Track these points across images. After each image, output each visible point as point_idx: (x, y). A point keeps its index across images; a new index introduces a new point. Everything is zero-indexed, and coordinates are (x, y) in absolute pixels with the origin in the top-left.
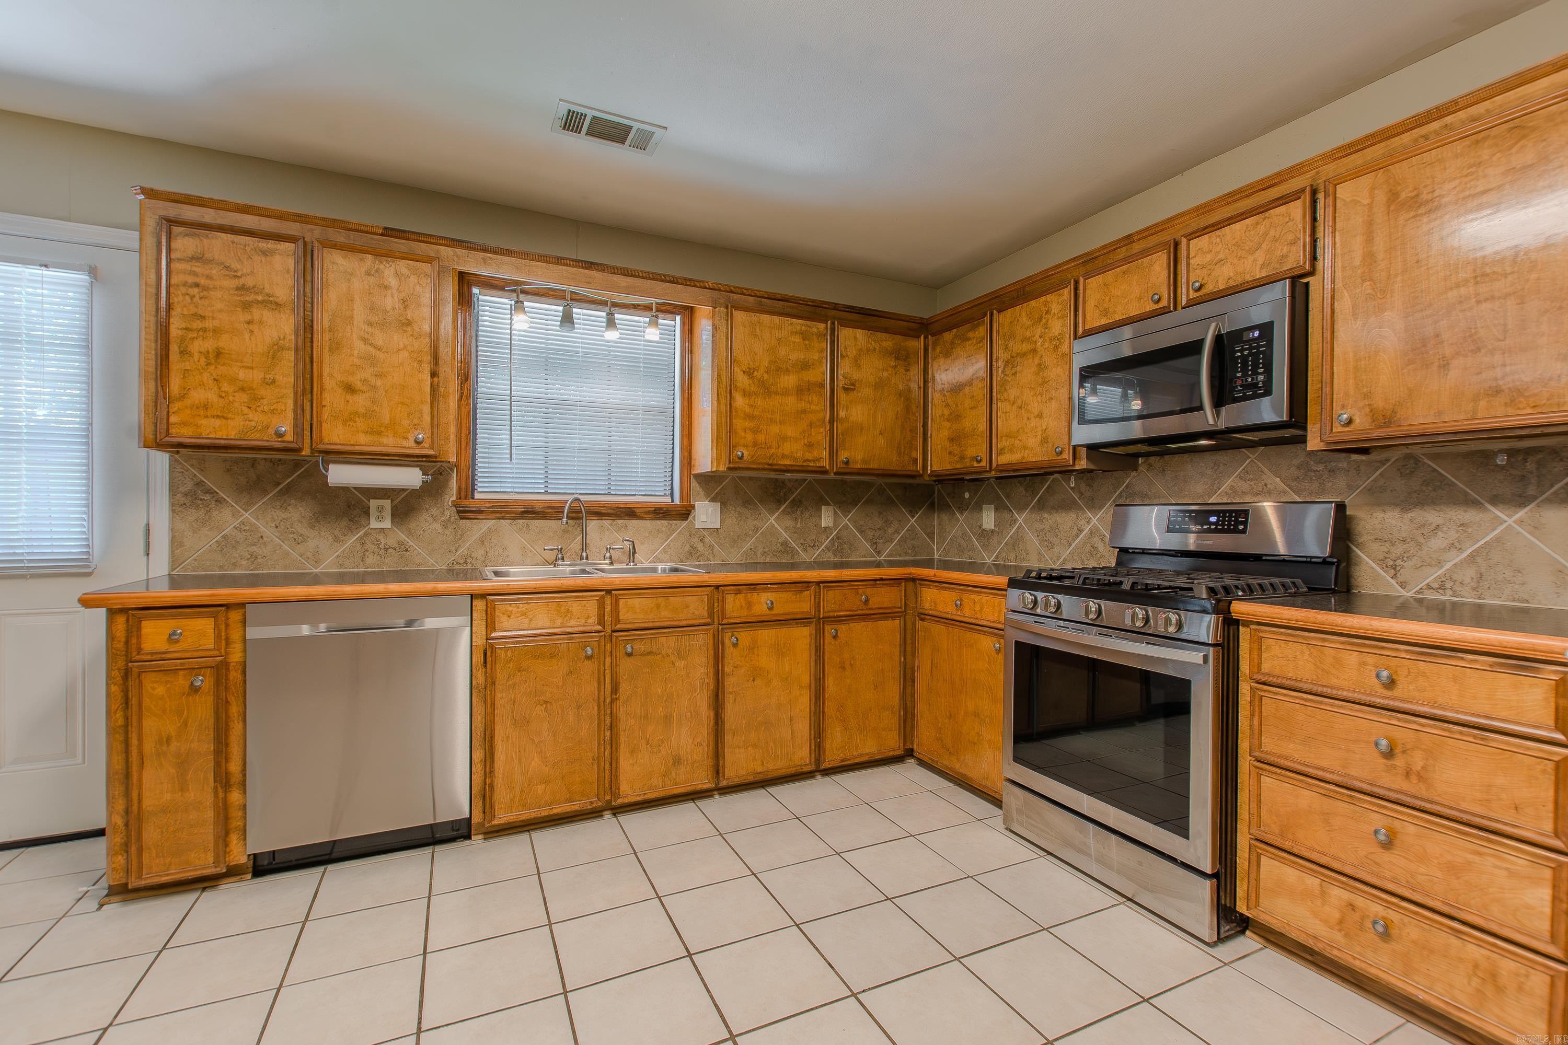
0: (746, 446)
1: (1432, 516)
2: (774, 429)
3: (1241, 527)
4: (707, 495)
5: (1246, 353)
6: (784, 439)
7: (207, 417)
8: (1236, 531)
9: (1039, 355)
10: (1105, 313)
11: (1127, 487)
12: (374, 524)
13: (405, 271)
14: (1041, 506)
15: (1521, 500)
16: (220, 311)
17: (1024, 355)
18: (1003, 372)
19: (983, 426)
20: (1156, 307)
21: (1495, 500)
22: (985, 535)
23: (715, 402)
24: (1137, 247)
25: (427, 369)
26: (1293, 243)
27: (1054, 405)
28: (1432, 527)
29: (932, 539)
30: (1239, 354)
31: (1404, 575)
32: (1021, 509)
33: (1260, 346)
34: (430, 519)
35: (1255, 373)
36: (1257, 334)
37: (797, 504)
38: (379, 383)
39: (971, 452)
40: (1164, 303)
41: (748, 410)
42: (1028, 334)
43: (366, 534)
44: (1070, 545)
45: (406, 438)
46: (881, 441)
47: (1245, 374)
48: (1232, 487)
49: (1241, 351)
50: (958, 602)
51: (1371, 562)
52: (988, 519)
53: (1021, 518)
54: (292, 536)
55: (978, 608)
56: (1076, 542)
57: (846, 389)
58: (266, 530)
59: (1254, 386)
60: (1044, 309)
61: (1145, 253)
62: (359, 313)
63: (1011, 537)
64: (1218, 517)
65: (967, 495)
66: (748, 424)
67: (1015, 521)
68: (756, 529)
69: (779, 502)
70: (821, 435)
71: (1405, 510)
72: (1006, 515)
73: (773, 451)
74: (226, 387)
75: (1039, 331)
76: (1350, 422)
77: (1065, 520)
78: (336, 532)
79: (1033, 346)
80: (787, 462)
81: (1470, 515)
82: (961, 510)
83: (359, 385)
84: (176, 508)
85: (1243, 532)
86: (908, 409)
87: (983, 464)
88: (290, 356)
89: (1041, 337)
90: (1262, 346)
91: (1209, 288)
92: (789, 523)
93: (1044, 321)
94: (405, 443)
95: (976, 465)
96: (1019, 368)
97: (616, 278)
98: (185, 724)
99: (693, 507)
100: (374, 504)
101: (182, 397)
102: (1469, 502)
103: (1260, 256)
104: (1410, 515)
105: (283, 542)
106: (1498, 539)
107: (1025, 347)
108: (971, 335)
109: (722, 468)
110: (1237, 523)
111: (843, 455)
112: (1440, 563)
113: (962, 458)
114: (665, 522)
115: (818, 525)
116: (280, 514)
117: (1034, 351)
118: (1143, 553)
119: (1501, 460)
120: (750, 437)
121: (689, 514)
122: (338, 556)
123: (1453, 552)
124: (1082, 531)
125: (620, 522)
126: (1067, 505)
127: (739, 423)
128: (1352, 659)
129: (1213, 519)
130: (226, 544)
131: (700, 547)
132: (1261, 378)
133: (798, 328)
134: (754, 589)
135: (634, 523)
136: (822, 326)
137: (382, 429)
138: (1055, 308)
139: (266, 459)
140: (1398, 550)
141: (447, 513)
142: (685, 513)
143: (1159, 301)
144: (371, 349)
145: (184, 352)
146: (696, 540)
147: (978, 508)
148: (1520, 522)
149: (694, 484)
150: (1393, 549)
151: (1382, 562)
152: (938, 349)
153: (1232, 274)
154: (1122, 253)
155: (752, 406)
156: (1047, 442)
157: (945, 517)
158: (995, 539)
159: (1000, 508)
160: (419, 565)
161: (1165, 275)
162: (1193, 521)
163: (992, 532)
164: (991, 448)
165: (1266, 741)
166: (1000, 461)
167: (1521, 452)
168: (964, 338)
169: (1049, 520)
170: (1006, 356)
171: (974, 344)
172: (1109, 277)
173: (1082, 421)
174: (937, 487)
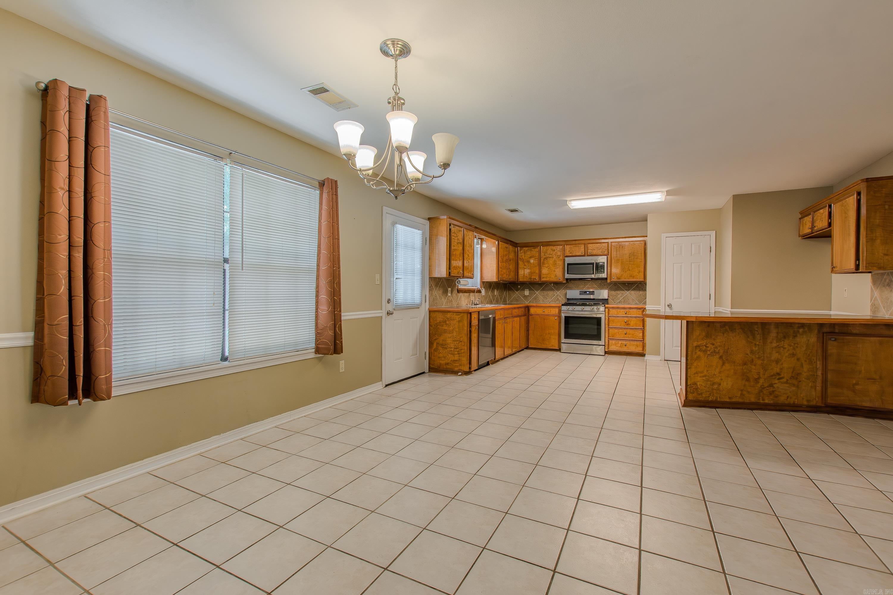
0: (499, 275)
1: (618, 292)
2: (503, 271)
3: (594, 294)
4: (484, 287)
6: (504, 273)
7: (454, 269)
9: (554, 258)
10: (571, 253)
11: (566, 286)
12: (449, 294)
13: (471, 234)
14: (543, 290)
15: (628, 290)
16: (456, 245)
18: (544, 260)
19: (537, 272)
21: (626, 290)
22: (525, 297)
23: (497, 265)
24: (577, 242)
25: (473, 257)
26: (606, 250)
27: (558, 269)
31: (615, 301)
32: (537, 290)
33: (602, 266)
34: (454, 293)
36: (602, 263)
39: (533, 277)
40: (583, 254)
41: (500, 266)
42: (551, 253)
43: (448, 297)
46: (511, 274)
47: (600, 269)
49: (599, 266)
50: (543, 311)
51: (610, 299)
52: (527, 293)
55: (550, 311)
56: (553, 298)
57: (510, 261)
58: (438, 295)
59: (601, 271)
60: (555, 249)
61: (579, 244)
62: (467, 245)
65: (519, 287)
66: (500, 270)
67: (536, 293)
68: (488, 297)
70: (507, 273)
71: (615, 291)
72: (532, 292)
73: (502, 277)
75: (553, 253)
76: (614, 278)
77: (550, 293)
78: (445, 297)
79: (553, 256)
80: (504, 279)
81: (623, 292)
82: (517, 290)
83: (467, 261)
84: (429, 291)
86: (516, 266)
87: (537, 280)
88: (462, 255)
91: (592, 254)
93: (555, 251)
94: (471, 275)
95: (535, 280)
96: (548, 260)
98: (475, 337)
99: (482, 290)
102: (623, 290)
103: (601, 250)
106: (626, 295)
107: (550, 256)
108: (533, 250)
109: (498, 281)
111: (510, 277)
112: (619, 299)
115: (494, 294)
116: (439, 292)
118: (572, 299)
119: (627, 284)
120: (500, 273)
124: (555, 295)
126: (552, 290)
129: (588, 293)
130: (434, 299)
132: (603, 270)
136: (508, 245)
137: (469, 272)
138: (558, 249)
143: (582, 254)
144: (468, 253)
145: (453, 255)
146: (481, 298)
147: (523, 290)
148: (629, 293)
149: (482, 284)
151: (612, 299)
152: (522, 251)
153: (596, 252)
154: (574, 242)
156: (556, 277)
158: (529, 298)
159: (530, 290)
161: (583, 249)
162: (584, 293)
163: (528, 296)
164: (540, 277)
165: (610, 325)
166: (543, 280)
167: (630, 283)
168: (531, 250)
169: (546, 293)
170: (545, 257)
171: (535, 251)
172: (572, 246)
173: (568, 273)
174: (508, 285)
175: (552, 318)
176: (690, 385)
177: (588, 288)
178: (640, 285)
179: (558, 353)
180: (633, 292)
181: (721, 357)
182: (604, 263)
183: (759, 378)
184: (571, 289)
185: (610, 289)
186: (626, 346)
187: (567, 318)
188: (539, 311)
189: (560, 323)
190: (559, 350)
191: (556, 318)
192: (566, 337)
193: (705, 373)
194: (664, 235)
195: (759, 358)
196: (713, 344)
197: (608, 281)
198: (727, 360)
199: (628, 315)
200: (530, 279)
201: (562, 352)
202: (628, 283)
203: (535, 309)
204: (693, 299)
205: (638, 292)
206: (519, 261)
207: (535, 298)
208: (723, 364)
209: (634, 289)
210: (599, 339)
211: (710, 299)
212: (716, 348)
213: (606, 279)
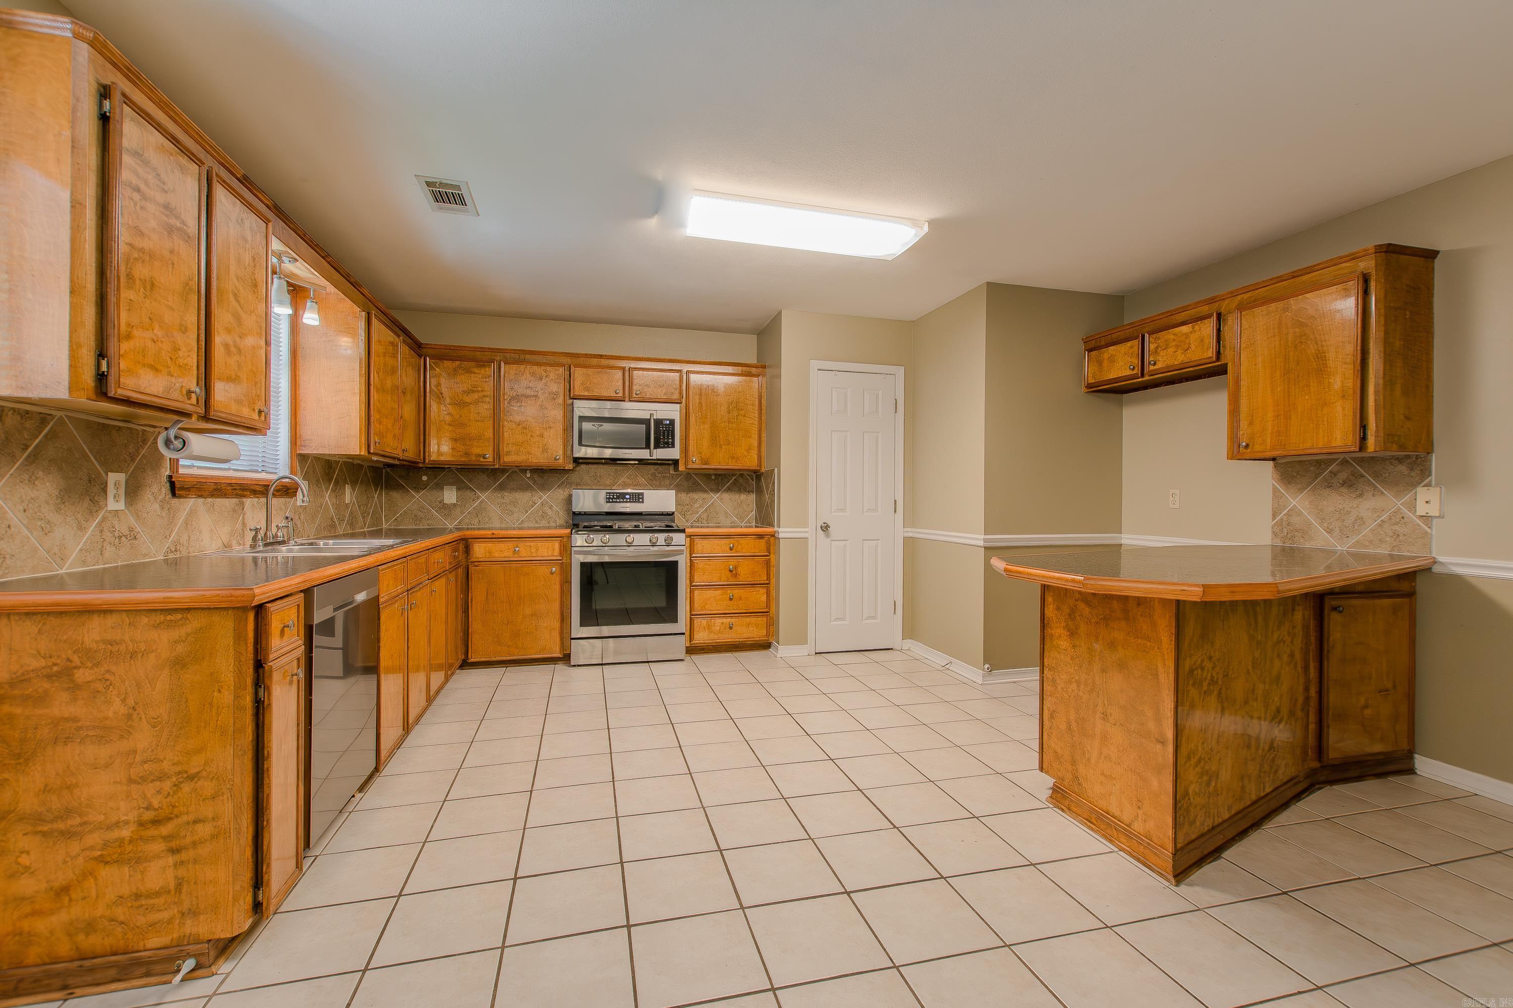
0: (378, 434)
1: (695, 496)
2: (385, 422)
3: (641, 500)
4: (306, 476)
5: (666, 429)
6: (387, 430)
8: (639, 502)
9: (541, 400)
10: (587, 389)
13: (254, 226)
14: (502, 488)
15: (717, 490)
17: (527, 397)
18: (509, 402)
19: (489, 434)
20: (617, 395)
21: (712, 490)
22: (445, 508)
23: (364, 395)
24: (604, 362)
26: (676, 389)
27: (553, 431)
29: (383, 512)
30: (661, 429)
32: (483, 490)
33: (669, 428)
34: (152, 499)
35: (669, 438)
36: (668, 422)
37: (337, 483)
39: (476, 450)
40: (620, 395)
42: (531, 385)
43: (104, 519)
44: (527, 512)
45: (254, 410)
46: (412, 435)
47: (664, 438)
49: (663, 428)
51: (677, 513)
52: (450, 496)
53: (483, 496)
54: (39, 523)
55: (533, 550)
56: (530, 510)
57: (404, 393)
59: (667, 443)
60: (542, 375)
61: (609, 367)
63: (474, 509)
64: (630, 496)
65: (425, 478)
67: (478, 497)
68: (322, 506)
69: (330, 481)
70: (398, 429)
72: (468, 493)
73: (384, 439)
74: (156, 329)
75: (538, 385)
76: (695, 462)
77: (524, 497)
78: (79, 516)
79: (535, 393)
80: (388, 449)
81: (705, 495)
82: (417, 489)
83: (232, 345)
85: (643, 502)
89: (541, 390)
90: (671, 428)
91: (643, 395)
92: (335, 501)
93: (543, 381)
95: (482, 460)
96: (523, 404)
99: (297, 484)
100: (111, 478)
101: (128, 336)
102: (705, 491)
103: (663, 389)
105: (31, 532)
106: (712, 504)
107: (529, 392)
108: (476, 370)
109: (367, 453)
110: (639, 498)
111: (403, 445)
112: (697, 512)
114: (284, 500)
116: (30, 494)
117: (535, 397)
118: (589, 514)
119: (713, 477)
120: (378, 427)
121: (294, 492)
122: (81, 550)
124: (535, 504)
126: (525, 488)
129: (628, 497)
131: (300, 524)
132: (670, 440)
136: (397, 339)
137: (242, 398)
138: (552, 375)
141: (164, 491)
142: (291, 490)
143: (618, 393)
144: (239, 309)
145: (130, 278)
146: (297, 517)
147: (440, 487)
148: (717, 498)
149: (299, 464)
152: (438, 370)
153: (652, 393)
154: (595, 361)
155: (379, 401)
156: (548, 452)
157: (395, 494)
158: (458, 510)
159: (462, 488)
161: (620, 383)
162: (618, 498)
163: (454, 505)
164: (497, 454)
165: (696, 578)
166: (507, 459)
167: (720, 475)
168: (469, 371)
169: (508, 496)
170: (513, 394)
171: (483, 378)
172: (590, 371)
173: (580, 444)
174: (386, 471)
175: (543, 570)
177: (625, 486)
178: (741, 480)
179: (560, 667)
180: (726, 496)
182: (672, 422)
184: (579, 485)
185: (679, 489)
186: (731, 628)
187: (588, 569)
188: (502, 551)
189: (566, 582)
190: (566, 658)
191: (554, 569)
192: (584, 623)
194: (815, 364)
197: (681, 468)
199: (737, 552)
200: (467, 454)
201: (574, 666)
202: (716, 475)
203: (490, 546)
204: (866, 512)
205: (737, 495)
206: (428, 398)
207: (482, 514)
209: (729, 490)
210: (674, 619)
211: (895, 511)
213: (676, 462)
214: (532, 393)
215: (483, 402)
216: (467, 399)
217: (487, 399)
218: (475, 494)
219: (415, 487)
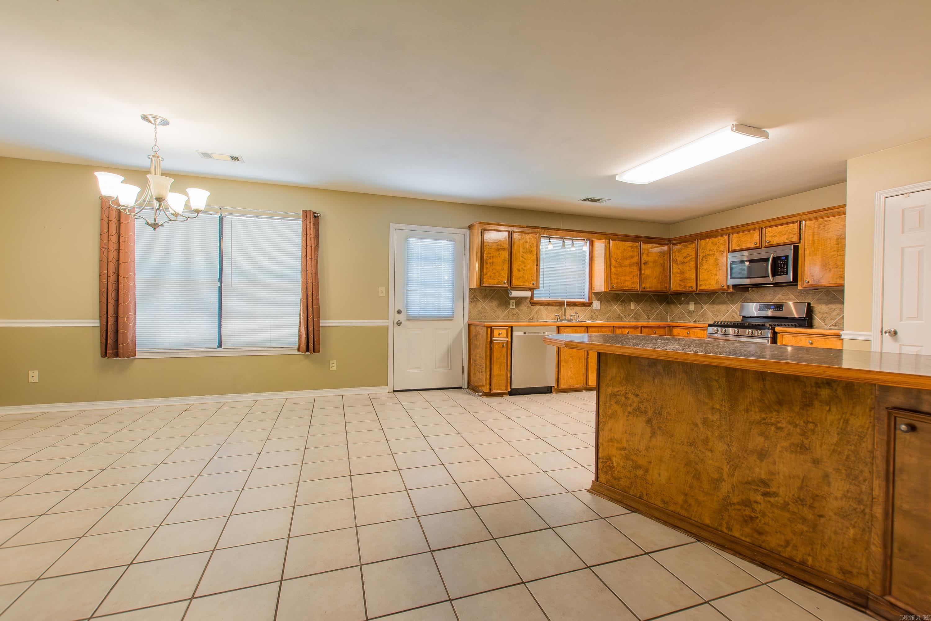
0: (615, 283)
2: (623, 278)
3: (781, 309)
4: (596, 299)
5: (781, 263)
6: (625, 281)
7: (490, 279)
9: (716, 255)
10: (739, 246)
11: (745, 297)
12: (511, 307)
13: (531, 237)
14: (713, 303)
16: (493, 251)
17: (710, 255)
18: (702, 259)
19: (694, 276)
20: (756, 246)
22: (690, 313)
23: (606, 270)
24: (750, 227)
25: (535, 264)
26: (794, 234)
27: (721, 272)
28: (834, 309)
29: (667, 314)
30: (779, 263)
31: (827, 322)
32: (705, 304)
33: (785, 262)
34: (524, 306)
35: (784, 268)
36: (784, 258)
37: (623, 301)
38: (525, 268)
39: (688, 285)
40: (758, 245)
41: (615, 272)
42: (712, 248)
43: (509, 310)
44: (724, 316)
45: (531, 283)
46: (655, 281)
47: (781, 269)
48: (779, 298)
50: (688, 333)
51: (818, 319)
52: (692, 307)
53: (705, 307)
54: (493, 310)
55: (696, 334)
56: (726, 315)
57: (644, 264)
58: (488, 309)
59: (783, 272)
60: (718, 242)
61: (752, 229)
62: (521, 250)
63: (701, 313)
64: (775, 307)
65: (683, 299)
66: (615, 277)
67: (703, 308)
68: (611, 310)
69: (618, 301)
70: (636, 279)
71: (826, 305)
72: (699, 306)
73: (622, 285)
74: (494, 271)
75: (716, 248)
76: (808, 282)
77: (723, 307)
78: (503, 310)
79: (714, 252)
80: (626, 288)
82: (680, 304)
83: (521, 270)
84: (470, 302)
85: (782, 311)
86: (664, 269)
87: (694, 289)
88: (507, 262)
89: (716, 250)
90: (786, 261)
91: (771, 243)
92: (621, 308)
93: (717, 245)
94: (530, 285)
95: (691, 289)
96: (708, 259)
97: (580, 234)
98: (501, 355)
99: (592, 302)
100: (511, 301)
101: (486, 274)
103: (786, 236)
104: (827, 306)
105: (492, 312)
107: (711, 253)
108: (689, 246)
109: (608, 290)
111: (643, 286)
113: (685, 287)
114: (584, 307)
115: (630, 309)
116: (491, 305)
117: (714, 254)
118: (751, 317)
120: (616, 280)
121: (591, 305)
122: (503, 316)
123: (838, 316)
124: (729, 311)
125: (572, 307)
126: (723, 303)
127: (613, 276)
128: (803, 339)
129: (773, 307)
130: (479, 313)
131: (594, 316)
132: (785, 270)
133: (630, 245)
134: (624, 327)
135: (576, 307)
136: (637, 244)
137: (525, 281)
138: (721, 242)
139: (488, 289)
140: (825, 315)
141: (528, 304)
142: (589, 304)
143: (756, 244)
144: (524, 259)
145: (487, 263)
146: (593, 313)
147: (688, 303)
149: (593, 295)
150: (823, 315)
151: (821, 319)
152: (675, 250)
153: (778, 240)
154: (745, 228)
155: (616, 271)
156: (719, 283)
157: (673, 306)
158: (695, 314)
159: (697, 303)
160: (521, 319)
161: (758, 238)
162: (767, 307)
163: (694, 311)
164: (697, 285)
166: (702, 288)
168: (686, 247)
169: (717, 307)
170: (703, 255)
171: (690, 249)
172: (741, 235)
173: (731, 277)
174: (670, 296)
176: (603, 458)
177: (780, 300)
181: (649, 421)
182: (787, 257)
183: (720, 480)
193: (624, 444)
194: (882, 195)
195: (721, 437)
196: (637, 396)
197: (800, 287)
198: (660, 428)
203: (678, 330)
206: (671, 263)
207: (703, 315)
208: (653, 434)
212: (641, 402)
214: (712, 253)
215: (691, 261)
216: (686, 260)
217: (693, 259)
218: (702, 306)
219: (679, 303)
